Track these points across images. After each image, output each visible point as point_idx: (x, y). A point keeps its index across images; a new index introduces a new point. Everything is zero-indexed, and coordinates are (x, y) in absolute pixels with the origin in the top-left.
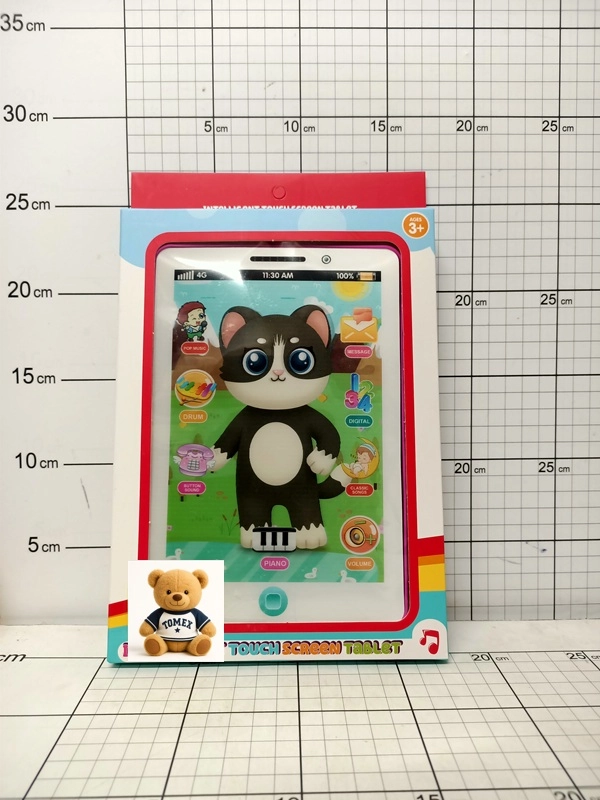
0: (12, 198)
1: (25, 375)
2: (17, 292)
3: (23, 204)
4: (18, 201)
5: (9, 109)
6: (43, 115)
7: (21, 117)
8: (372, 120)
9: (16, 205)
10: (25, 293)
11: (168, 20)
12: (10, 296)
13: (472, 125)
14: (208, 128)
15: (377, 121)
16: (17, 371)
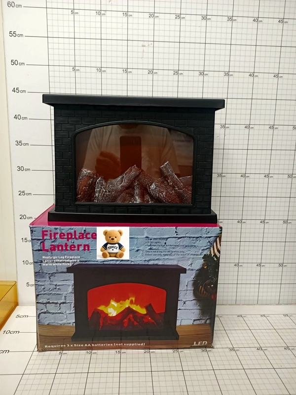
3: (24, 194)
4: (22, 193)
5: (19, 167)
6: (29, 169)
10: (25, 218)
12: (20, 219)
16: (23, 239)
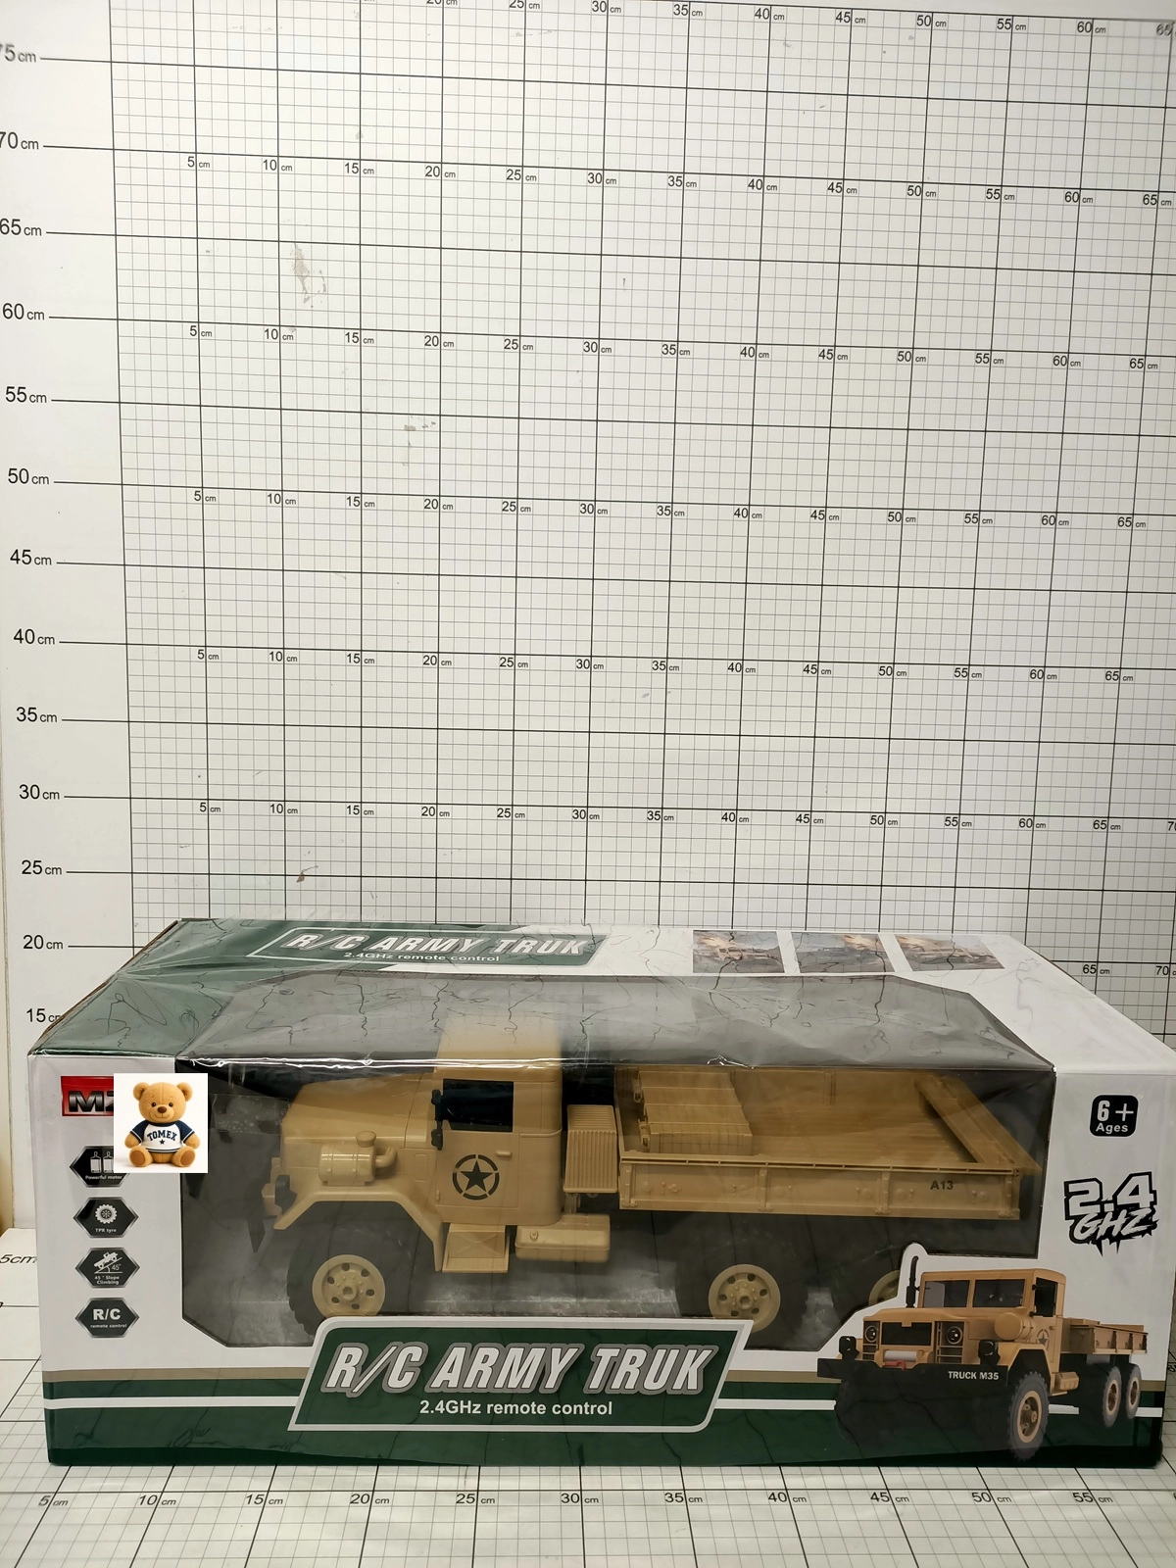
0: (27, 864)
1: (38, 1014)
2: (32, 944)
3: (37, 870)
4: (33, 867)
5: (24, 788)
7: (35, 795)
8: (348, 805)
9: (30, 870)
10: (39, 944)
11: (168, 716)
12: (25, 947)
13: (436, 811)
14: (203, 809)
15: (352, 805)
16: (31, 1011)
